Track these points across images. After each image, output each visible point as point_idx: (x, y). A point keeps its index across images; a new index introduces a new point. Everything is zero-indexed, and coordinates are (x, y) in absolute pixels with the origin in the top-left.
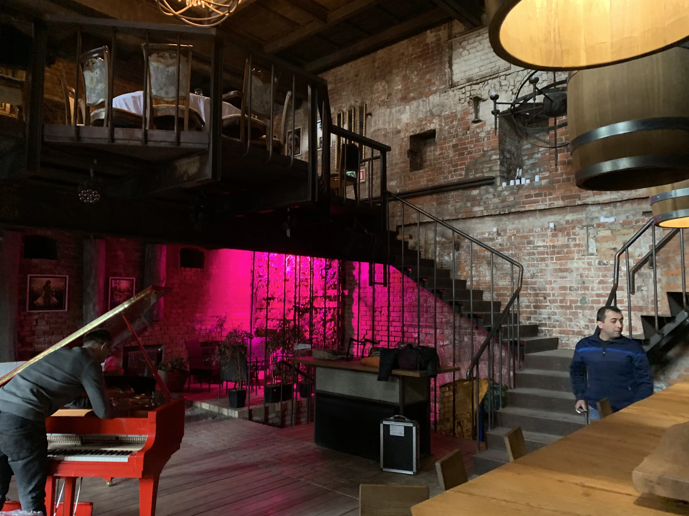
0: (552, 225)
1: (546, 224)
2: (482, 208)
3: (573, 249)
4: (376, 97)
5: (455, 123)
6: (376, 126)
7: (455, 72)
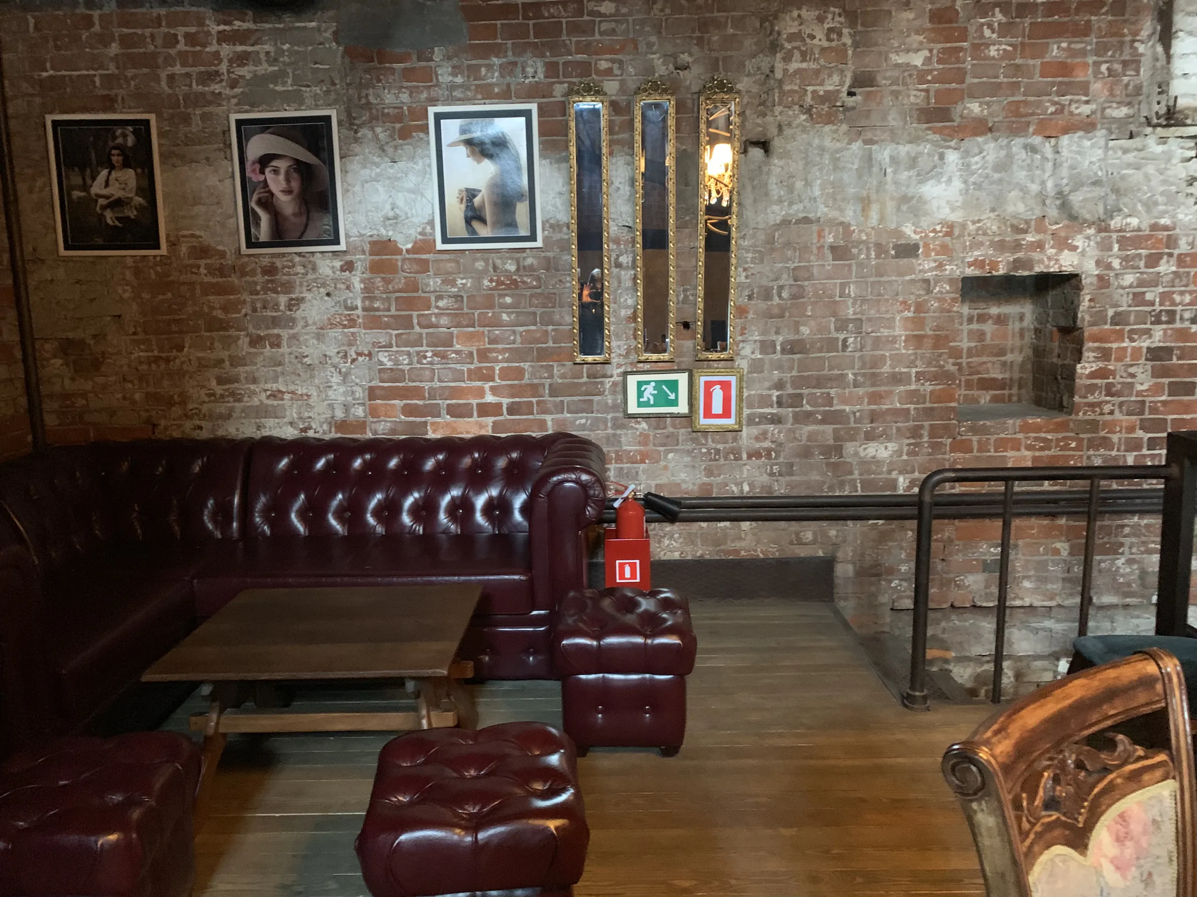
4: (798, 71)
5: (1166, 267)
6: (791, 204)
7: (1179, 66)
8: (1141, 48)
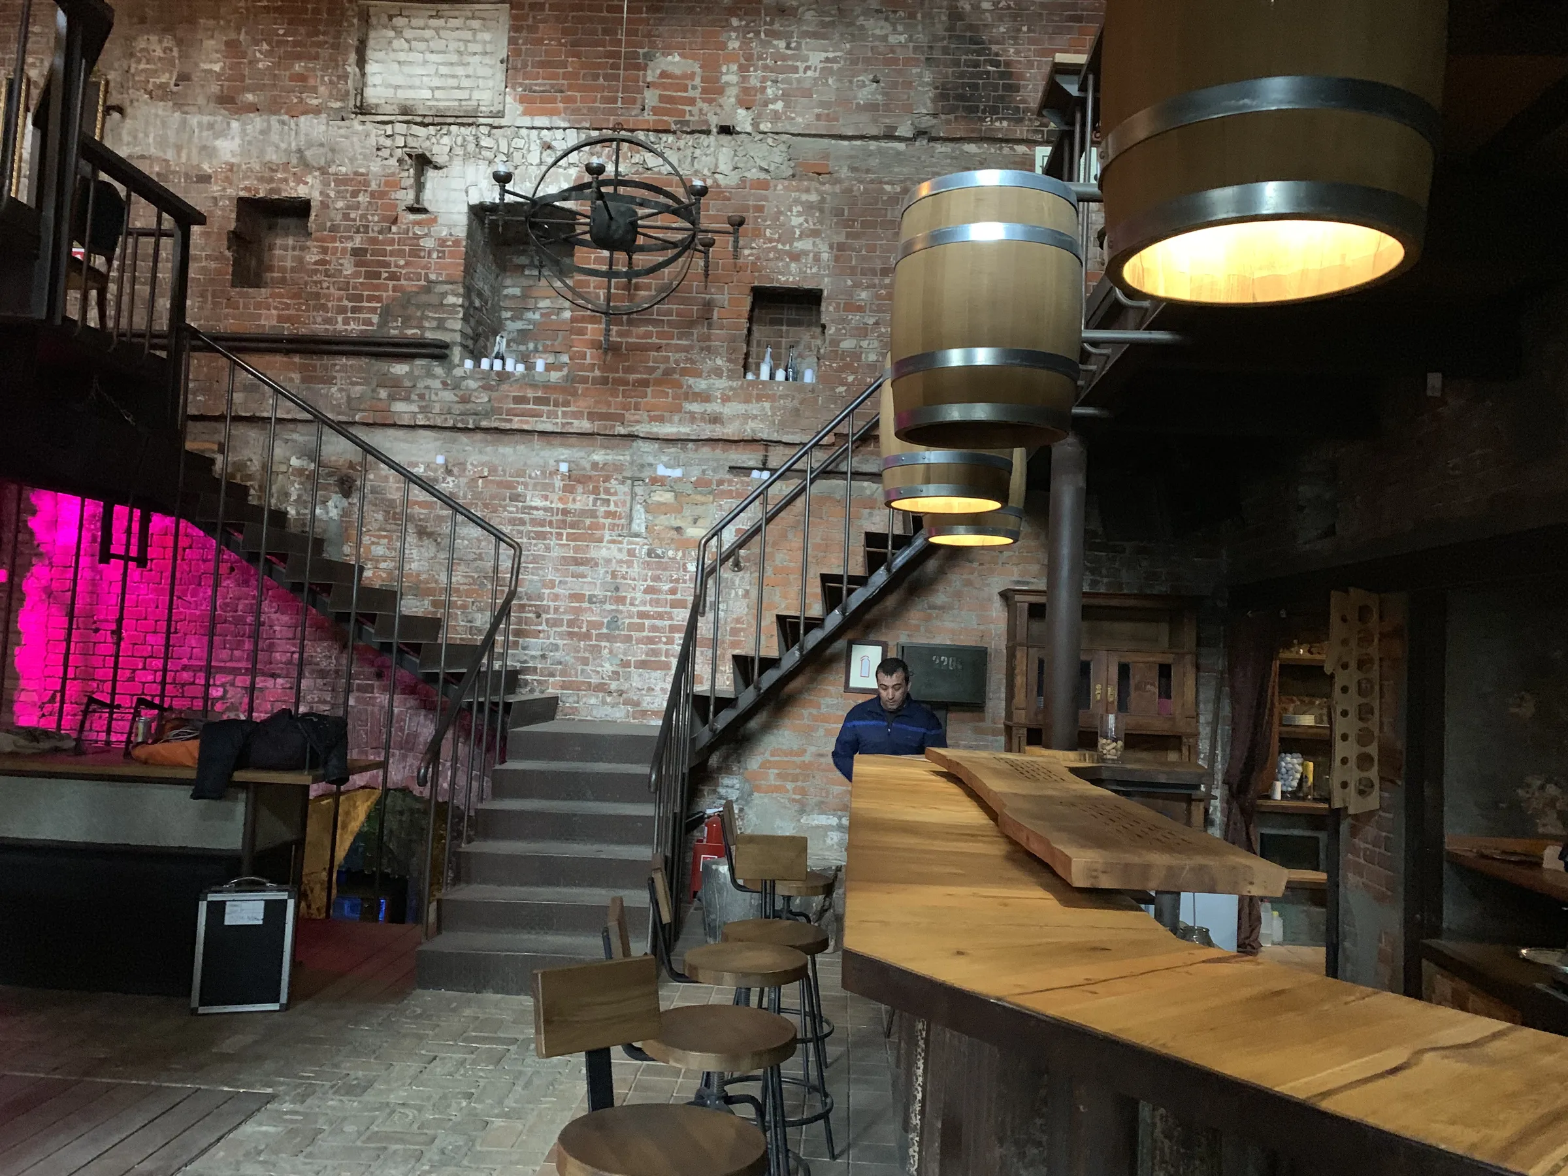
0: (564, 468)
1: (552, 462)
2: (414, 408)
3: (602, 520)
4: (143, 70)
5: (362, 198)
6: (135, 146)
7: (370, 80)
8: (349, 69)
